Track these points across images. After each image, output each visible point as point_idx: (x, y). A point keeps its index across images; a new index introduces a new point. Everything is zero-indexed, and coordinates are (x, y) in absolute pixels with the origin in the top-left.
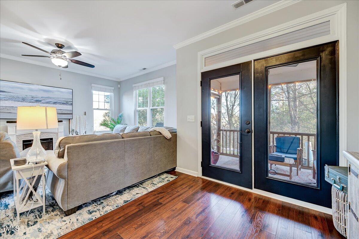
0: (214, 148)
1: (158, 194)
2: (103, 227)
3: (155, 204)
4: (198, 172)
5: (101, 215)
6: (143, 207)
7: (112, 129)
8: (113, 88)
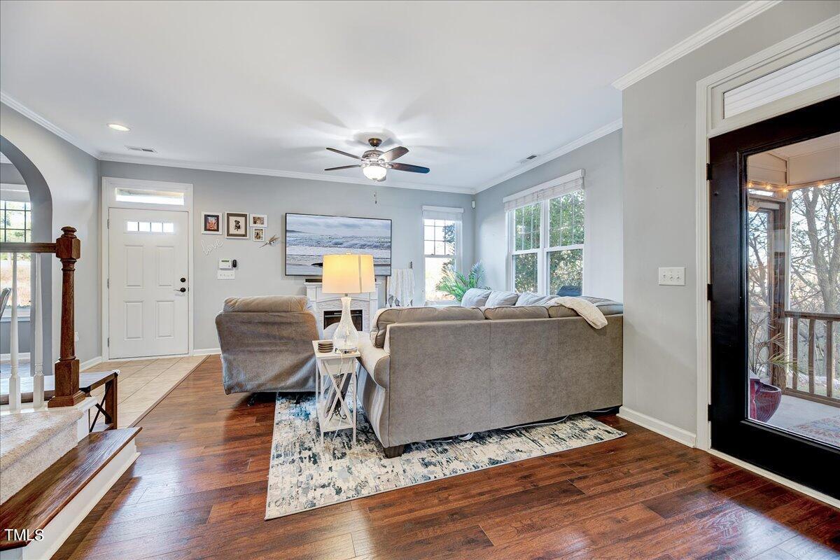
0: (758, 371)
1: (570, 465)
2: (449, 502)
3: (564, 487)
4: (696, 433)
5: (445, 475)
6: (535, 486)
7: (459, 297)
8: (461, 210)
